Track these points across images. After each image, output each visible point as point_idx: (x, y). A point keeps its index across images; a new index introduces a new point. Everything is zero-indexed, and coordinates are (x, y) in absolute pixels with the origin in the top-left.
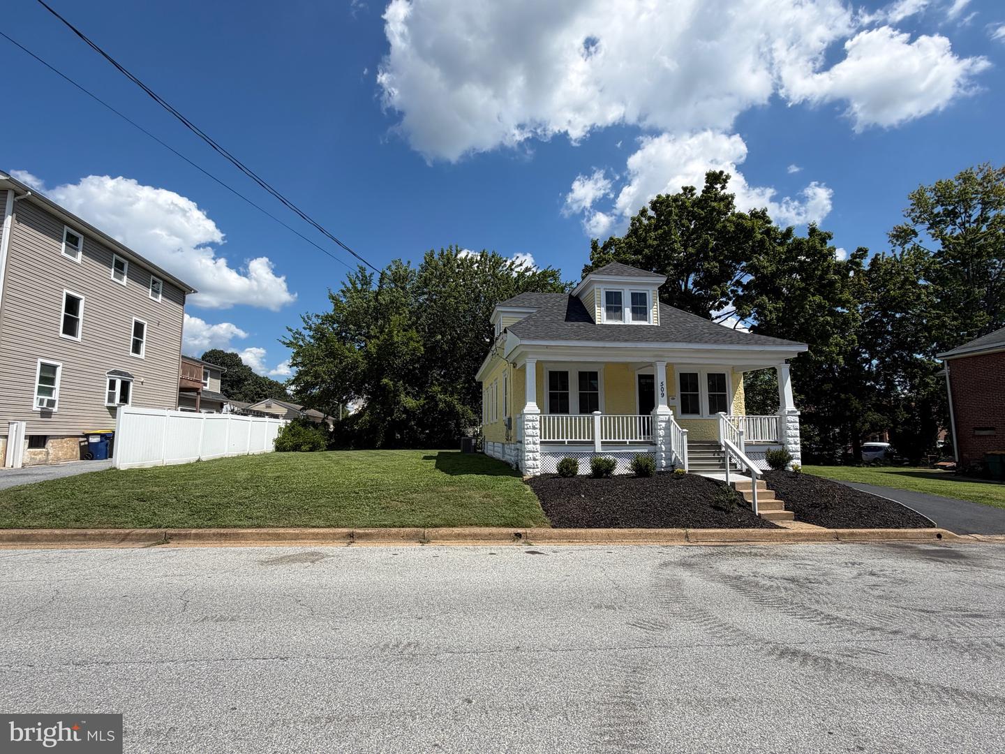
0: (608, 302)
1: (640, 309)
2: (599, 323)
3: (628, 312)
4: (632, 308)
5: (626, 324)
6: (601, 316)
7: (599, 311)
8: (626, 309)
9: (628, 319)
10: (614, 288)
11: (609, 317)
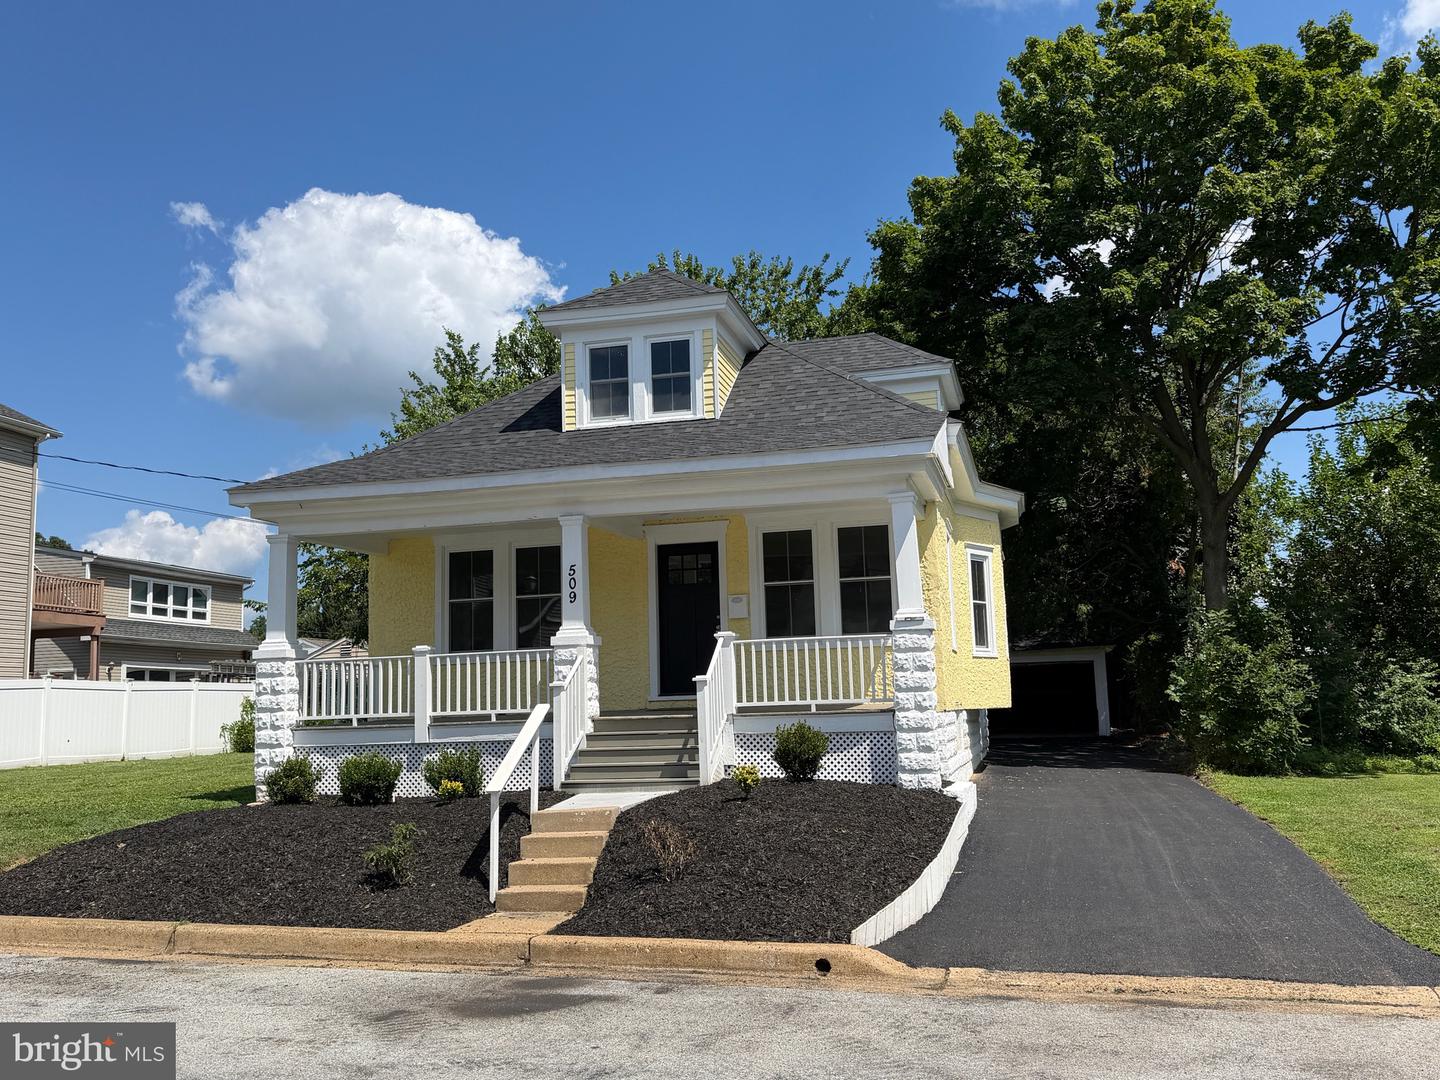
0: (594, 374)
1: (672, 386)
2: (572, 428)
3: (641, 396)
4: (654, 381)
5: (637, 421)
6: (578, 412)
7: (572, 399)
8: (635, 385)
9: (642, 407)
10: (607, 339)
11: (596, 412)
